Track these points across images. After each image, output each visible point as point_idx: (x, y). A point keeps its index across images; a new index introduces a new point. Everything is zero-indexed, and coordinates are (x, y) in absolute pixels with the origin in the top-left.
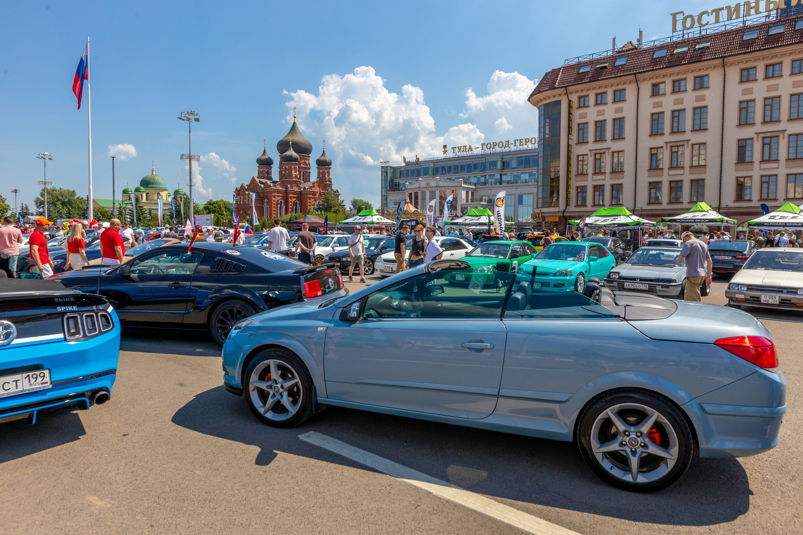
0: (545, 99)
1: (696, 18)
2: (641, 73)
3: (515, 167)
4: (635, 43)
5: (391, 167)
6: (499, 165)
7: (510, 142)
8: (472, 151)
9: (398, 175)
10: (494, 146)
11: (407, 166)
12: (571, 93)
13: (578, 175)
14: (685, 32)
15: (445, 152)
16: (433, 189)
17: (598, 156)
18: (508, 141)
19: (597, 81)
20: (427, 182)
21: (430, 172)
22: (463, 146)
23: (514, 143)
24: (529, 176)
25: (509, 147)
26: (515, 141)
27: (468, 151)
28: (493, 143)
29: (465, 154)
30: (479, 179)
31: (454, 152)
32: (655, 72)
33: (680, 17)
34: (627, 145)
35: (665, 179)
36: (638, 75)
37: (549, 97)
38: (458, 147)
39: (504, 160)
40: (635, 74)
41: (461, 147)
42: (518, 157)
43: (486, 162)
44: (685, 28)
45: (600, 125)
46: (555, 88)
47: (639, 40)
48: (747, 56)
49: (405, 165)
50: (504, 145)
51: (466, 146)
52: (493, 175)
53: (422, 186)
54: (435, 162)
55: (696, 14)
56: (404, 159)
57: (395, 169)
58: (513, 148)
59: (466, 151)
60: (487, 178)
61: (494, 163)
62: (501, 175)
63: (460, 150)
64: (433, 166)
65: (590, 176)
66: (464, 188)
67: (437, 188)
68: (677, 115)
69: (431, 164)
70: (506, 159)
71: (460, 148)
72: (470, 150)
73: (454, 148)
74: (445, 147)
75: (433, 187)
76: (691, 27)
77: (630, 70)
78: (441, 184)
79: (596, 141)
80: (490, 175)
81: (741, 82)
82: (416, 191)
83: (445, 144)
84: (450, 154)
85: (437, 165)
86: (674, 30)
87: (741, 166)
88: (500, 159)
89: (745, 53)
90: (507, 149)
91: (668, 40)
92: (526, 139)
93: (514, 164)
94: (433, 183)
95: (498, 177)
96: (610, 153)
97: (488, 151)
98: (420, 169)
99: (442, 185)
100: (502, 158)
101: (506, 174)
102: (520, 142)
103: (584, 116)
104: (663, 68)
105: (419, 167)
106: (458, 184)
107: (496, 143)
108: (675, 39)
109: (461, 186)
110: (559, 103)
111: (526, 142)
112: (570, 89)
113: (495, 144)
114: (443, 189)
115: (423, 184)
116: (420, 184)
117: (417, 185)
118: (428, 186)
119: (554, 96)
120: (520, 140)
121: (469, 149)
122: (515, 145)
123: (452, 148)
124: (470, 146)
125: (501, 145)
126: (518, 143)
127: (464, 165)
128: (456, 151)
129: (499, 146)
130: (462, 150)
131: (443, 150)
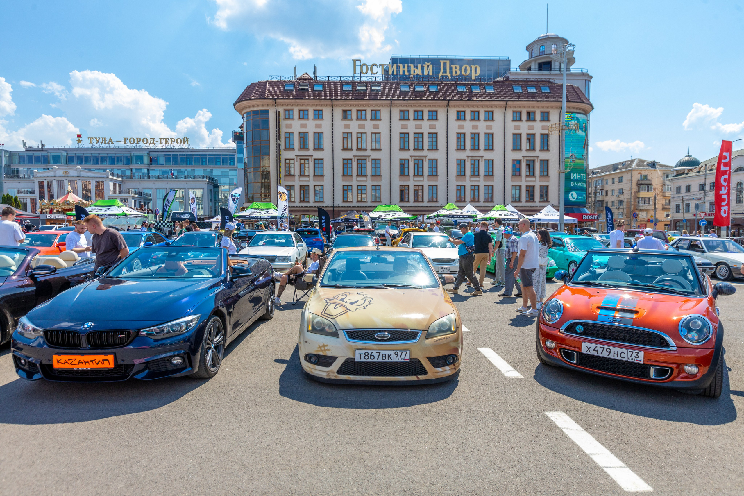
0: (253, 106)
1: (369, 67)
2: (336, 99)
3: (163, 163)
4: (311, 75)
5: (5, 151)
6: (146, 160)
7: (155, 140)
8: (112, 143)
9: (16, 160)
10: (137, 141)
11: (27, 152)
12: (278, 105)
13: (286, 175)
14: (362, 75)
15: (79, 141)
16: (73, 179)
17: (303, 161)
18: (153, 139)
19: (302, 99)
20: (64, 171)
21: (63, 160)
22: (102, 138)
23: (159, 141)
24: (178, 172)
25: (153, 143)
26: (161, 139)
27: (109, 143)
28: (137, 139)
29: (104, 146)
30: (123, 172)
31: (91, 143)
32: (346, 101)
33: (358, 63)
34: (325, 155)
35: (355, 182)
36: (334, 101)
37: (258, 106)
38: (96, 138)
39: (151, 156)
40: (332, 100)
41: (99, 138)
42: (166, 155)
43: (131, 156)
44: (362, 72)
45: (303, 136)
46: (265, 98)
47: (315, 73)
48: (405, 102)
49: (25, 150)
50: (149, 142)
51: (105, 138)
52: (141, 169)
53: (57, 175)
54: (67, 150)
55: (369, 64)
56: (24, 144)
57: (11, 154)
58: (158, 146)
59: (105, 143)
60: (134, 171)
61: (140, 158)
62: (148, 170)
63: (98, 141)
64: (65, 154)
65: (297, 177)
66: (111, 180)
67: (79, 178)
68: (361, 135)
69: (62, 152)
70: (153, 155)
71: (98, 139)
73: (91, 138)
74: (79, 136)
75: (73, 177)
76: (366, 73)
77: (327, 96)
78: (83, 174)
79: (300, 149)
80: (136, 169)
81: (400, 119)
82: (49, 179)
83: (79, 133)
84: (86, 144)
85: (71, 154)
86: (355, 73)
87: (403, 178)
88: (147, 155)
89: (404, 100)
90: (152, 146)
91: (350, 79)
92: (171, 139)
93: (162, 160)
94: (73, 172)
95: (145, 171)
96: (313, 160)
97: (130, 146)
98: (48, 156)
99: (85, 175)
100: (149, 154)
101: (154, 169)
102: (166, 141)
103: (290, 126)
104: (352, 99)
105: (47, 154)
106: (105, 176)
107: (140, 139)
108: (355, 79)
109: (108, 177)
110: (267, 112)
111: (172, 142)
112: (278, 101)
114: (86, 179)
115: (60, 173)
116: (55, 172)
117: (51, 174)
118: (66, 175)
119: (263, 105)
120: (166, 139)
121: (109, 141)
122: (161, 143)
123: (88, 138)
124: (110, 139)
125: (145, 141)
126: (163, 142)
127: (106, 157)
128: (94, 141)
129: (143, 142)
130: (101, 141)
131: (78, 139)
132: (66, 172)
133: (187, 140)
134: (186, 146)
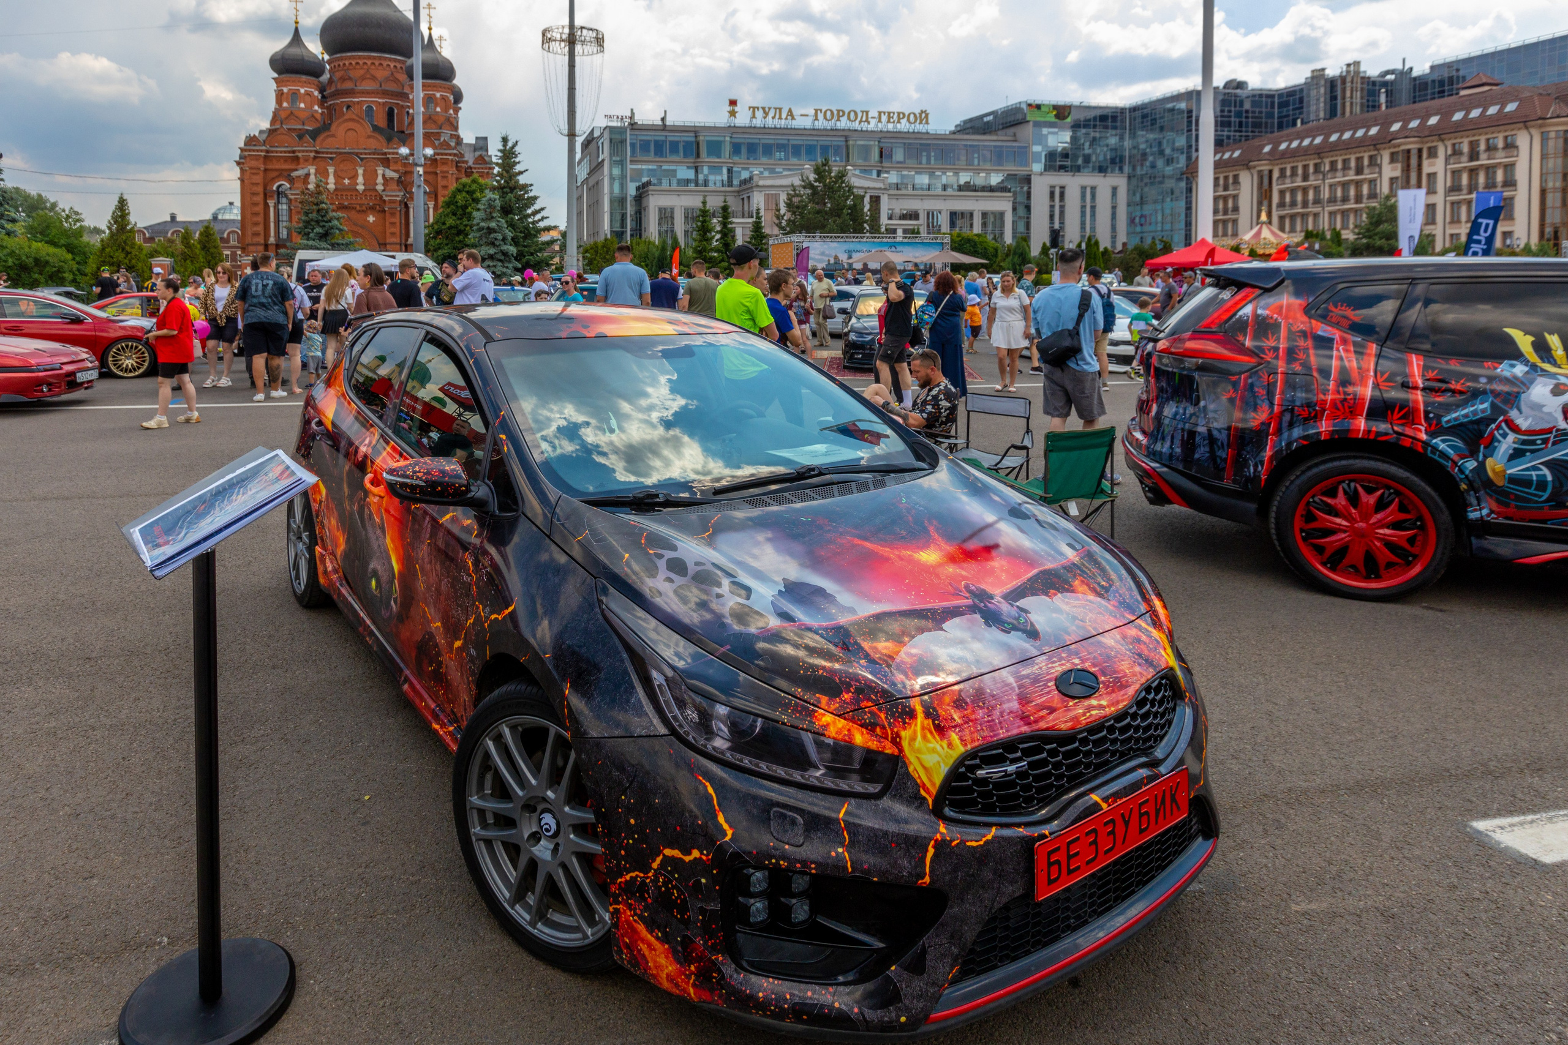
3: (902, 159)
6: (875, 154)
7: (870, 115)
8: (793, 118)
10: (839, 117)
15: (733, 114)
18: (867, 112)
22: (775, 108)
23: (877, 116)
24: (930, 179)
25: (867, 121)
26: (880, 113)
27: (786, 118)
28: (838, 111)
31: (754, 116)
38: (763, 109)
39: (879, 146)
41: (769, 108)
50: (858, 118)
58: (875, 125)
59: (780, 118)
63: (766, 114)
71: (767, 110)
72: (789, 117)
73: (754, 108)
74: (733, 103)
83: (733, 98)
84: (743, 119)
92: (899, 114)
93: (900, 154)
102: (889, 117)
107: (844, 112)
111: (899, 118)
113: (840, 113)
120: (889, 113)
121: (788, 115)
122: (880, 121)
123: (750, 107)
124: (790, 111)
125: (852, 115)
126: (884, 118)
128: (759, 114)
129: (849, 118)
130: (771, 114)
131: (729, 108)
133: (927, 115)
134: (920, 128)
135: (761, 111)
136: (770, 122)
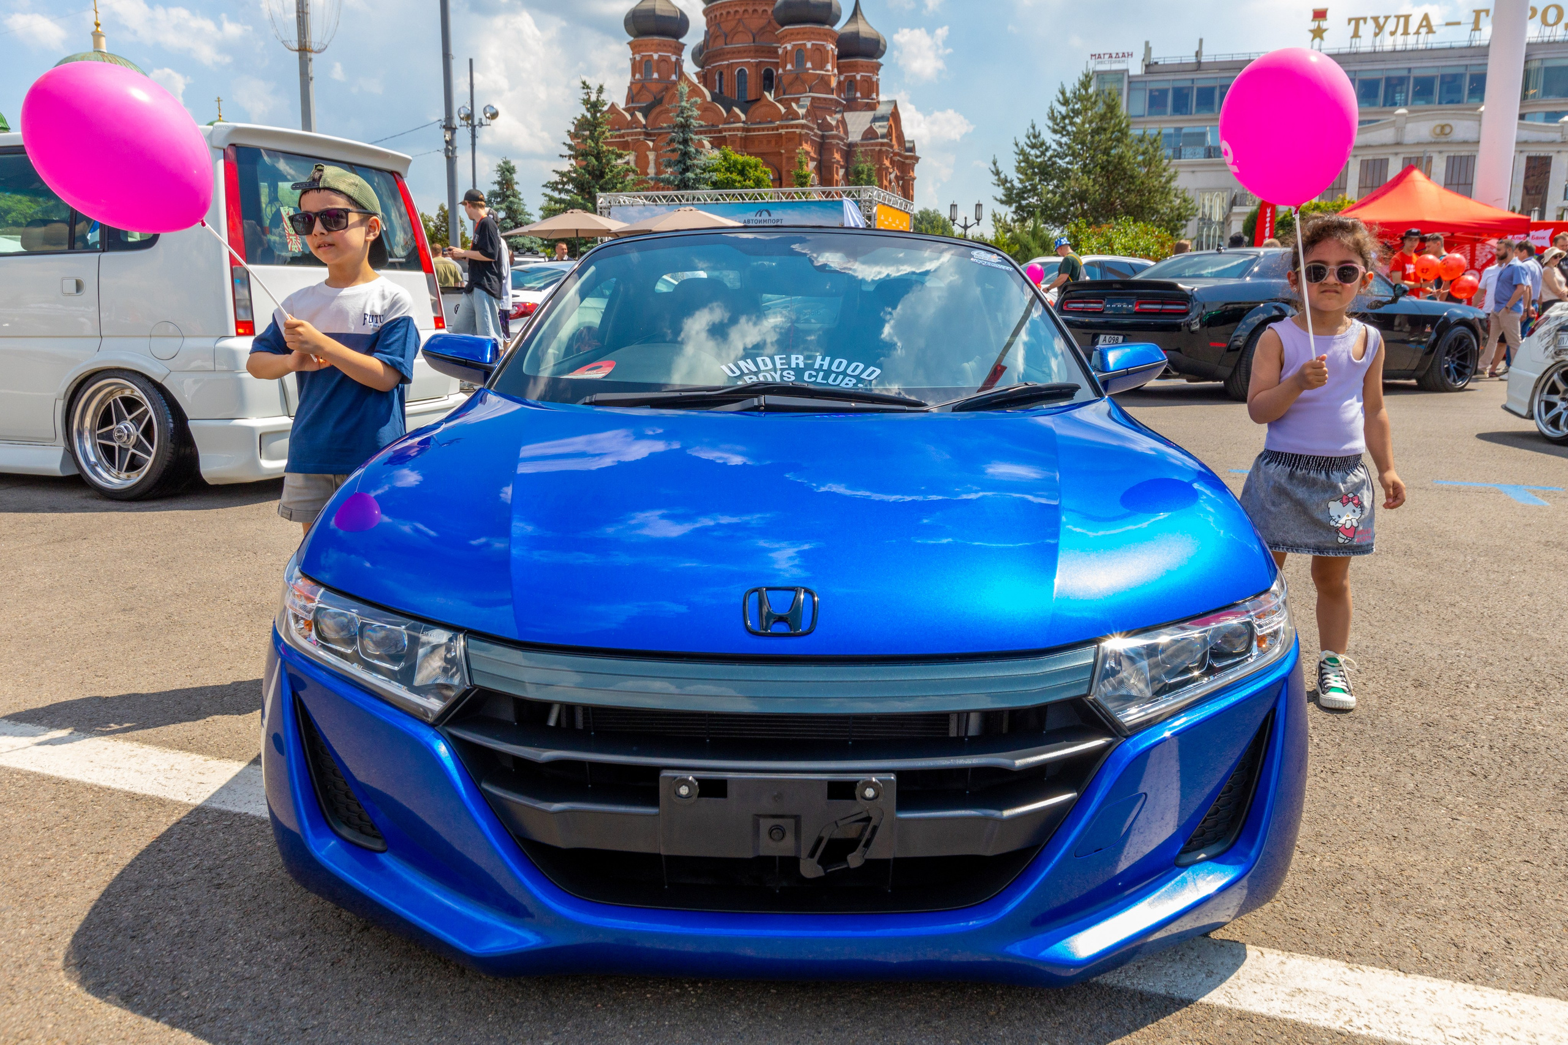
8: (1430, 31)
15: (1318, 33)
16: (1464, 150)
20: (1438, 122)
22: (1398, 17)
27: (1418, 33)
29: (1399, 42)
31: (1356, 35)
38: (1376, 19)
41: (1387, 18)
50: (1564, 18)
51: (1407, 18)
56: (1147, 50)
57: (1131, 85)
59: (1406, 33)
63: (1380, 28)
71: (1382, 21)
72: (1423, 30)
73: (1357, 20)
75: (1465, 142)
83: (1320, 6)
94: (1464, 128)
116: (1400, 130)
118: (1444, 138)
121: (1421, 26)
123: (1350, 20)
124: (1426, 17)
125: (1552, 16)
127: (1402, 81)
128: (1367, 30)
129: (1545, 22)
130: (1390, 26)
131: (1314, 25)
132: (1443, 127)
135: (1371, 23)
136: (1387, 43)
